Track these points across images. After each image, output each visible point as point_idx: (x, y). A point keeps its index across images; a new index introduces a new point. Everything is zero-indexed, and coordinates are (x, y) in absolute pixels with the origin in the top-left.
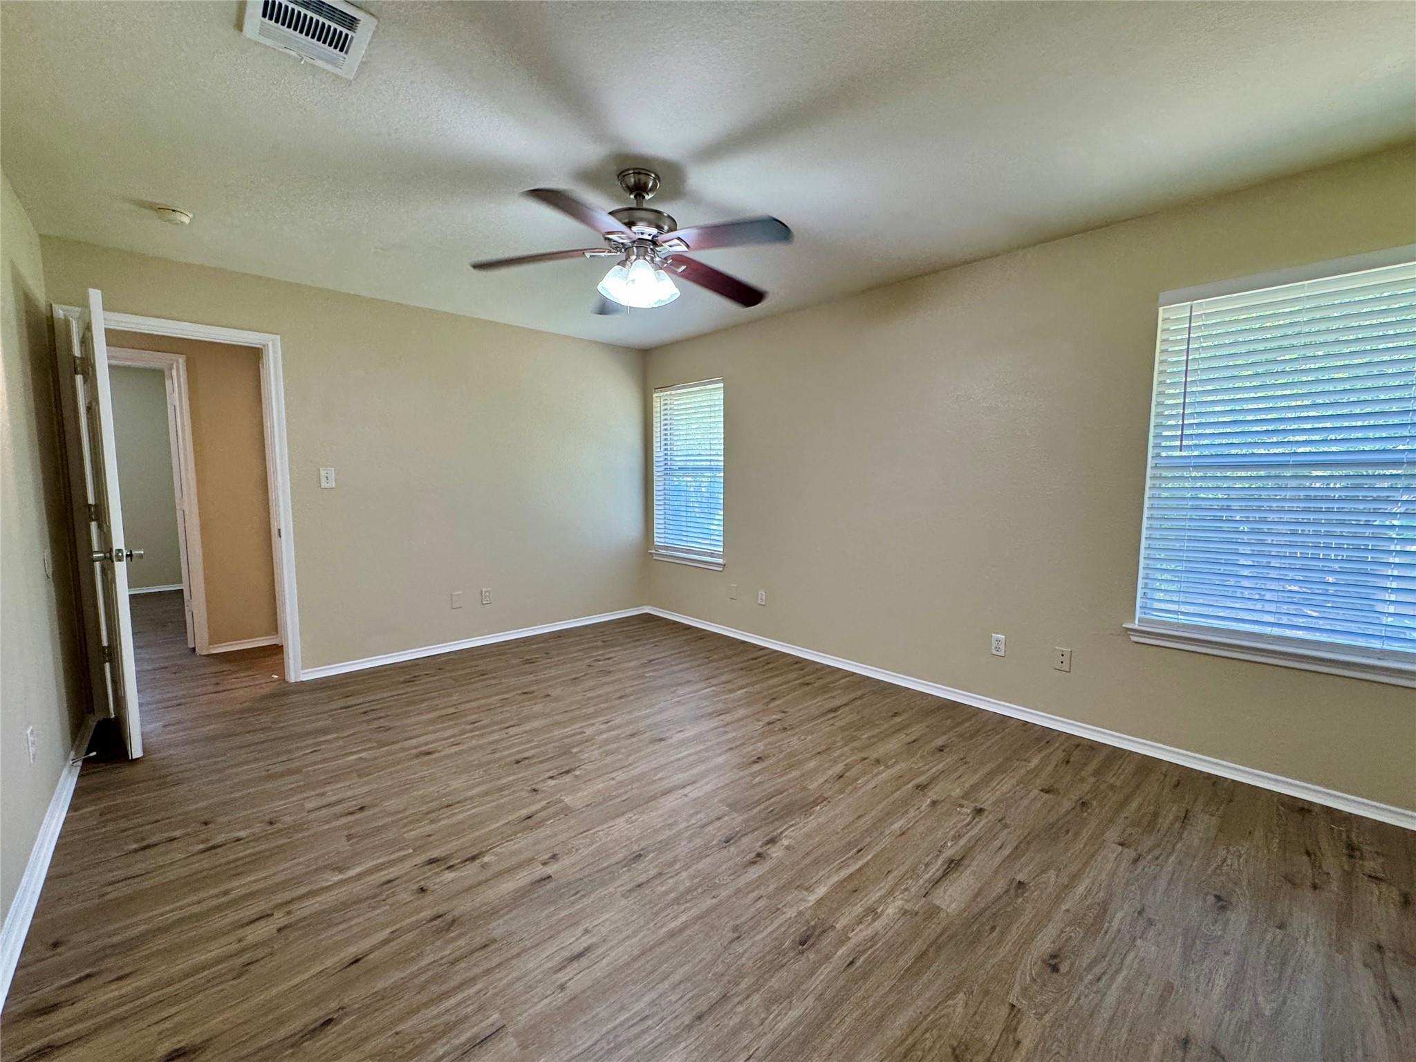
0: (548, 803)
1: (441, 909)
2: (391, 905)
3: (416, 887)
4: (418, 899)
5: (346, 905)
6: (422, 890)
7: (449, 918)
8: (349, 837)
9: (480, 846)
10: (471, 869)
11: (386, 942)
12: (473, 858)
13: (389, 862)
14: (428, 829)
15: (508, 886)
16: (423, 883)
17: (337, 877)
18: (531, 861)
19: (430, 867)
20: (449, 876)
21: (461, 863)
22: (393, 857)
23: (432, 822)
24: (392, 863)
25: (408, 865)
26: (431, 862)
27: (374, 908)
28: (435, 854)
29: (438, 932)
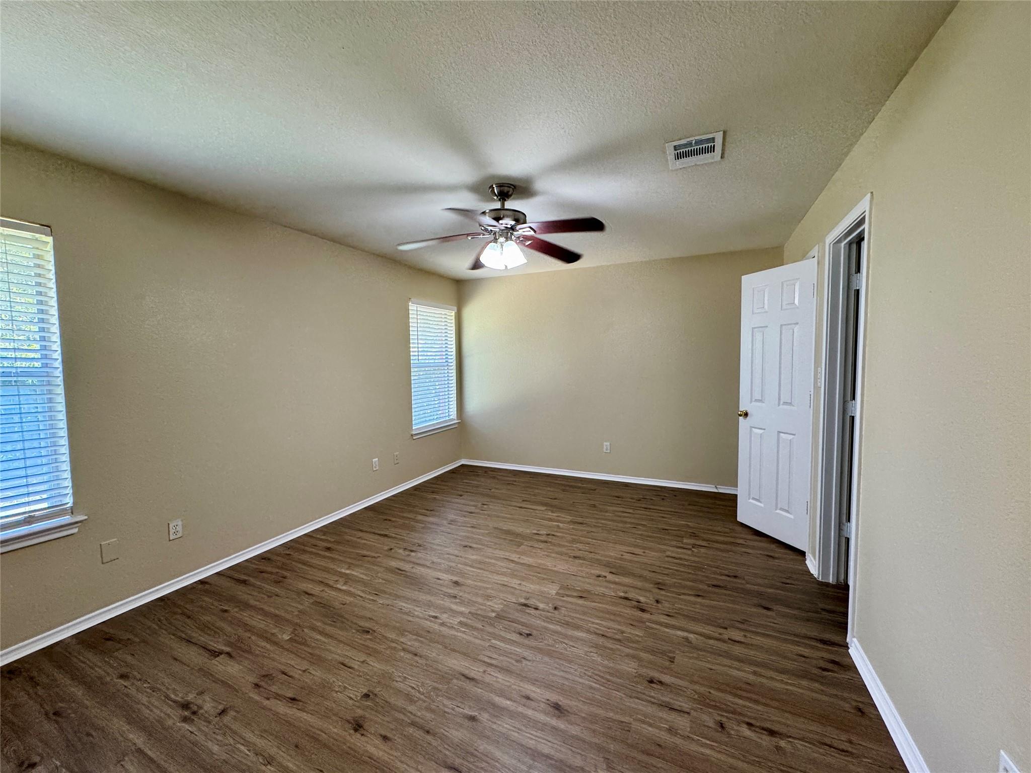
0: (563, 597)
1: (657, 591)
2: (674, 605)
3: (659, 605)
4: (662, 599)
5: (694, 619)
6: (657, 602)
7: (656, 586)
8: (672, 660)
9: (616, 601)
10: (630, 595)
11: (684, 594)
12: (626, 598)
13: (662, 626)
14: (628, 630)
15: (626, 580)
16: (655, 604)
17: (691, 636)
18: (609, 582)
19: (646, 609)
20: (642, 599)
21: (632, 600)
22: (658, 627)
23: (623, 632)
24: (661, 624)
25: (654, 618)
26: (643, 610)
27: (681, 609)
28: (639, 613)
29: (664, 585)
